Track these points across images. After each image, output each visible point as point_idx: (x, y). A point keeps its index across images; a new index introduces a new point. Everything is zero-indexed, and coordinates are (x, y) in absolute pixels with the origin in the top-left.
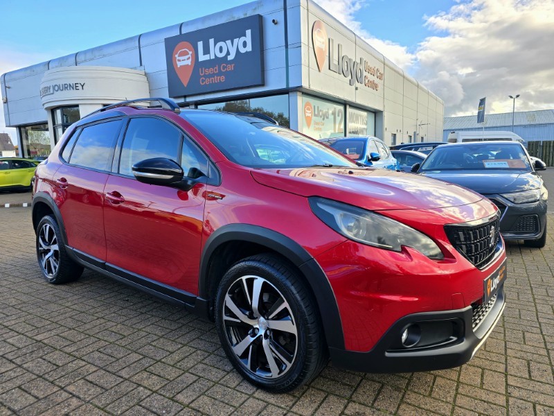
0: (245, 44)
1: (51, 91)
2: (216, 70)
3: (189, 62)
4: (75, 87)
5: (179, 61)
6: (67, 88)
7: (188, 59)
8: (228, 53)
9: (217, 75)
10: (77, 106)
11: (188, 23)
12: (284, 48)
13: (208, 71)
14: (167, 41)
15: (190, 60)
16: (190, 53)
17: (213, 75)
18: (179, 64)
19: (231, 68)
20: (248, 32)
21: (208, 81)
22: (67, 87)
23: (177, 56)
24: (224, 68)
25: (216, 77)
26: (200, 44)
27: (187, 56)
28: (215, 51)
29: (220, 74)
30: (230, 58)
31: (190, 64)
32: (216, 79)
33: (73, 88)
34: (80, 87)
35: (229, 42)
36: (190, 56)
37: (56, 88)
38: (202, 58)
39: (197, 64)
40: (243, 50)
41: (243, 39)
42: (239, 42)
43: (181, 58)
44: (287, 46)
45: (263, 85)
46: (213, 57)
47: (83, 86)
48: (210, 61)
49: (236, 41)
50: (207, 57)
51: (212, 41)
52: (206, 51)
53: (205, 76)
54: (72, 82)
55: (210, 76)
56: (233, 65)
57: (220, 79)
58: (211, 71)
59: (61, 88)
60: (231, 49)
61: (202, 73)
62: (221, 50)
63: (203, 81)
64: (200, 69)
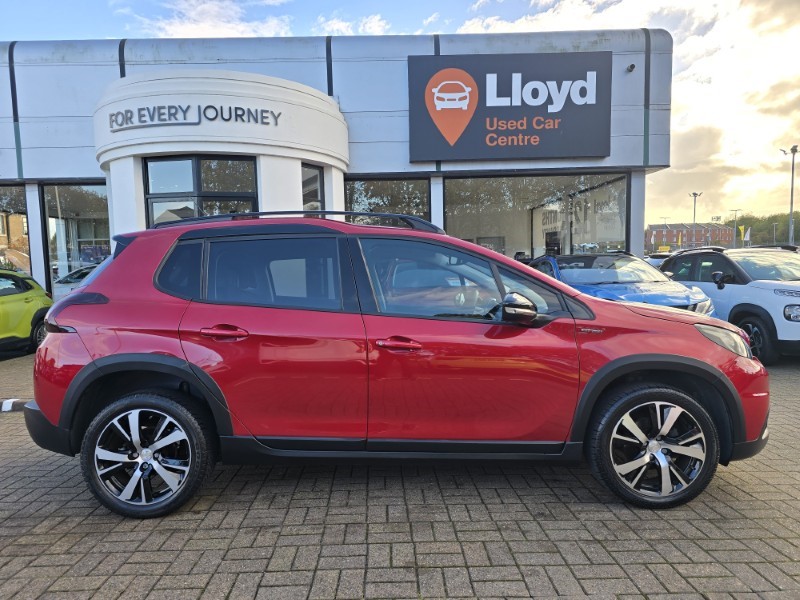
0: (583, 92)
1: (192, 117)
2: (522, 125)
3: (464, 105)
4: (258, 117)
5: (439, 99)
6: (241, 116)
7: (460, 99)
8: (550, 101)
9: (524, 133)
10: (253, 157)
11: (452, 39)
12: (643, 107)
13: (503, 125)
14: (413, 61)
15: (467, 101)
16: (468, 89)
17: (516, 132)
18: (439, 105)
19: (550, 125)
20: (592, 76)
21: (501, 141)
22: (239, 114)
23: (435, 90)
24: (539, 123)
25: (521, 137)
26: (492, 80)
27: (462, 95)
28: (522, 93)
29: (530, 131)
30: (555, 108)
31: (465, 108)
33: (256, 121)
34: (271, 120)
35: (552, 85)
36: (467, 94)
37: (211, 113)
38: (493, 100)
40: (578, 100)
41: (579, 84)
44: (647, 105)
46: (517, 102)
47: (276, 118)
48: (511, 108)
49: (566, 84)
50: (504, 102)
51: (517, 78)
52: (504, 90)
53: (498, 132)
54: (254, 106)
55: (507, 133)
56: (557, 121)
57: (529, 140)
58: (512, 125)
59: (226, 116)
60: (556, 95)
61: (491, 126)
62: (535, 93)
63: (492, 140)
64: (488, 120)
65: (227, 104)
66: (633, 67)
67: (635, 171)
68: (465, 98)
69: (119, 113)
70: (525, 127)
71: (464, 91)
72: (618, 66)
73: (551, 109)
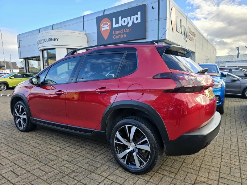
0: (137, 19)
1: (43, 42)
2: (121, 32)
3: (108, 28)
4: (54, 40)
6: (50, 40)
7: (107, 27)
8: (128, 23)
9: (122, 34)
10: (55, 49)
11: (108, 10)
12: (157, 20)
13: (117, 32)
14: (97, 18)
15: (109, 27)
16: (109, 23)
17: (120, 34)
18: (103, 29)
19: (129, 30)
20: (139, 13)
21: (117, 37)
23: (102, 25)
24: (126, 30)
25: (121, 35)
26: (114, 19)
27: (107, 25)
28: (121, 23)
29: (124, 33)
30: (129, 25)
31: (108, 29)
34: (56, 40)
35: (129, 18)
36: (108, 25)
37: (45, 40)
38: (115, 26)
39: (112, 29)
40: (136, 22)
41: (136, 16)
42: (134, 18)
43: (104, 26)
44: (159, 19)
45: (145, 39)
46: (120, 25)
47: (58, 39)
48: (119, 27)
49: (132, 17)
50: (117, 26)
51: (120, 18)
52: (117, 22)
53: (116, 35)
54: (53, 37)
55: (118, 34)
56: (130, 29)
57: (123, 36)
58: (119, 32)
59: (48, 40)
60: (130, 21)
61: (114, 33)
62: (124, 22)
63: (115, 37)
64: (114, 31)
67: (160, 42)
70: (122, 32)
71: (108, 24)
72: (149, 9)
73: (129, 26)
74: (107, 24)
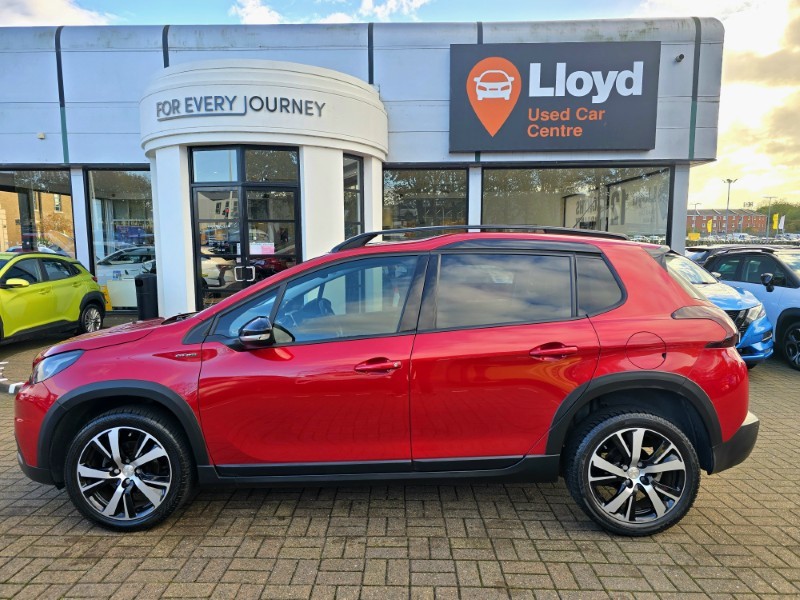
0: (629, 83)
1: (238, 107)
2: (565, 116)
3: (506, 94)
4: (302, 108)
5: (481, 88)
6: (286, 107)
7: (503, 89)
8: (594, 91)
9: (567, 123)
12: (691, 99)
13: (545, 116)
14: (455, 49)
15: (509, 91)
16: (511, 79)
17: (559, 123)
18: (481, 95)
19: (594, 116)
20: (639, 66)
21: (544, 132)
22: (284, 105)
24: (582, 114)
25: (563, 128)
26: (535, 69)
27: (504, 84)
28: (566, 83)
29: (573, 122)
30: (600, 99)
31: (507, 98)
32: (563, 132)
33: (301, 111)
34: (315, 111)
35: (598, 75)
36: (509, 83)
37: (257, 104)
38: (536, 90)
39: (525, 101)
40: (623, 91)
41: (626, 74)
42: (617, 77)
43: (487, 85)
44: (695, 97)
46: (561, 93)
47: (320, 109)
48: (554, 99)
49: (612, 75)
50: (548, 92)
51: (561, 68)
52: (548, 80)
53: (541, 124)
55: (549, 124)
56: (601, 113)
57: (571, 131)
58: (554, 116)
59: (272, 107)
60: (601, 86)
61: (534, 116)
62: (580, 84)
63: (533, 131)
64: (530, 110)
65: (272, 94)
66: (682, 57)
67: (679, 164)
68: (506, 88)
69: (166, 102)
70: (568, 118)
71: (507, 80)
72: (666, 56)
73: (596, 100)
74: (502, 79)
